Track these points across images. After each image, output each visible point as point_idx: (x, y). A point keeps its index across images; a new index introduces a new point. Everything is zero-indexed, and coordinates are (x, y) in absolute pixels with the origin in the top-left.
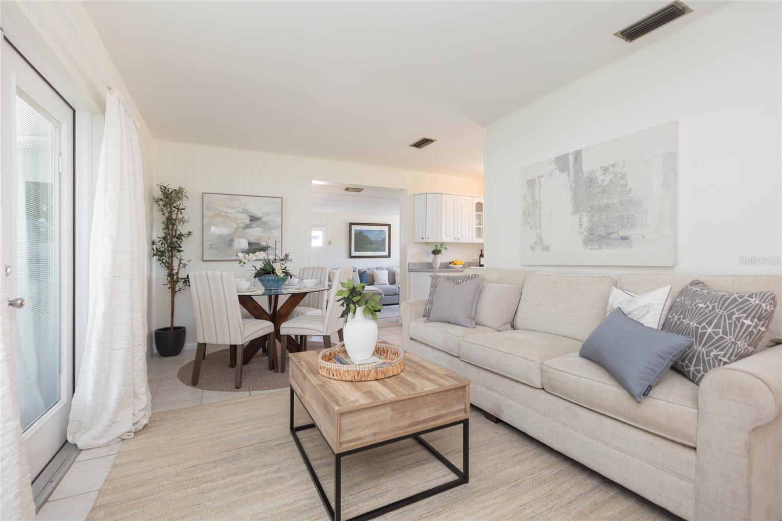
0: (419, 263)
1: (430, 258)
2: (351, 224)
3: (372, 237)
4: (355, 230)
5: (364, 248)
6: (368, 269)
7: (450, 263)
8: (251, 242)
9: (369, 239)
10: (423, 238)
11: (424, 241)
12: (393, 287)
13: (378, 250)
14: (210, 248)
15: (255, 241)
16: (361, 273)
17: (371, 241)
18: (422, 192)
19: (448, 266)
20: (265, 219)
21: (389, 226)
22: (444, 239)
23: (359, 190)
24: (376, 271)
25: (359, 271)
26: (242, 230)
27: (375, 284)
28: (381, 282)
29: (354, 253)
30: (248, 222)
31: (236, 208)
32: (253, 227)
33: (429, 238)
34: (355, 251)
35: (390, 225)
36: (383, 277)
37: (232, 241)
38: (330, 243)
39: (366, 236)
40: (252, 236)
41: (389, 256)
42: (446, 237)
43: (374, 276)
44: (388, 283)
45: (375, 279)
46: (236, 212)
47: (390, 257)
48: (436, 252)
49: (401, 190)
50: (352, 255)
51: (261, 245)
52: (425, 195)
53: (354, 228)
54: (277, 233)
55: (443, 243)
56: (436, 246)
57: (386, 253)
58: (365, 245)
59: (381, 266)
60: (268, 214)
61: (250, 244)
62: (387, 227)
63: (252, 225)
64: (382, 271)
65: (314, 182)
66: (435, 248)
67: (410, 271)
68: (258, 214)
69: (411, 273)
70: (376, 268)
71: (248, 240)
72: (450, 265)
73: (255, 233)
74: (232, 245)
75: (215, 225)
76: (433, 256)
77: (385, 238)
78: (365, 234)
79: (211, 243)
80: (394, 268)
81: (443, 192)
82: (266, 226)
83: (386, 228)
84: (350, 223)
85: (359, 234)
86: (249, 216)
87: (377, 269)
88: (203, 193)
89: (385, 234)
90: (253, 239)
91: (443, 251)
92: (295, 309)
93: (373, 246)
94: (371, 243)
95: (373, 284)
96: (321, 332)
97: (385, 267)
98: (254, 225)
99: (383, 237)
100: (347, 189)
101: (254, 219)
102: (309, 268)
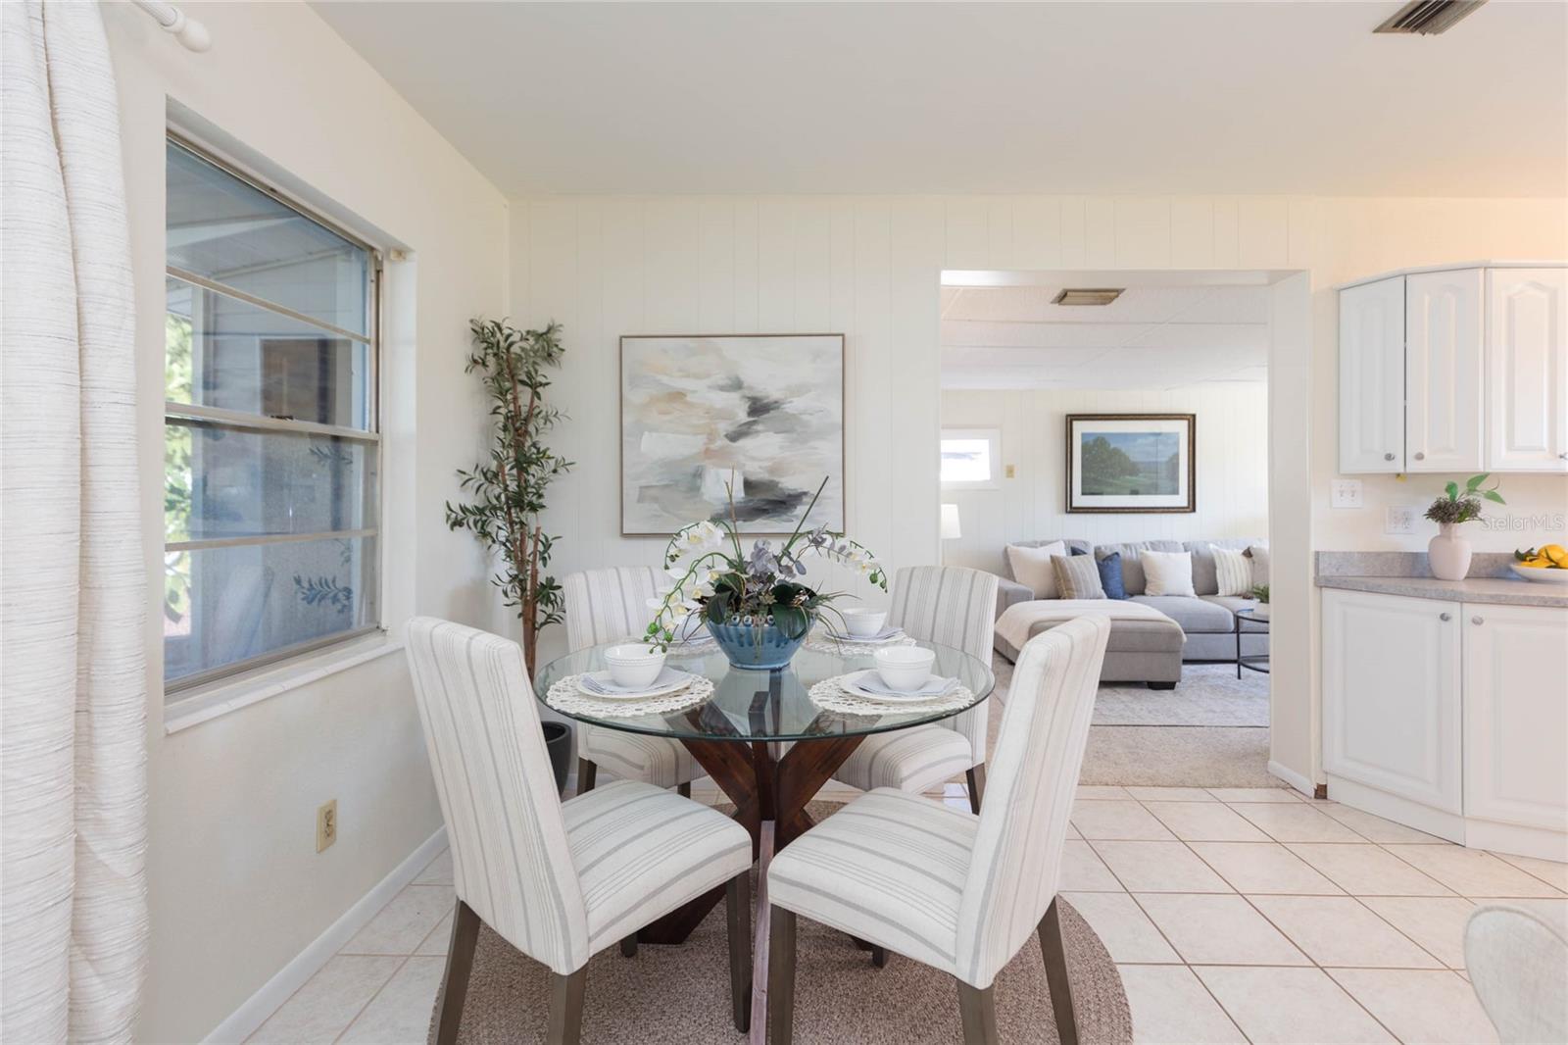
0: (1365, 556)
1: (1421, 535)
2: (1071, 418)
3: (1135, 454)
4: (1083, 435)
5: (1111, 485)
6: (1126, 546)
7: (1520, 557)
8: (752, 478)
9: (1127, 458)
10: (1389, 457)
11: (1397, 466)
12: (1207, 605)
13: (1154, 490)
14: (641, 500)
15: (763, 476)
16: (1104, 560)
17: (1134, 464)
18: (1383, 272)
19: (1510, 570)
20: (795, 405)
21: (1192, 420)
22: (1502, 459)
23: (1105, 296)
24: (1150, 553)
25: (1097, 553)
26: (727, 442)
27: (1147, 591)
28: (1170, 586)
29: (1079, 500)
30: (743, 416)
31: (708, 376)
32: (757, 432)
33: (1420, 457)
34: (1083, 494)
35: (1194, 416)
36: (1176, 573)
37: (698, 475)
38: (1010, 472)
39: (1116, 452)
40: (753, 459)
41: (1192, 507)
42: (1511, 447)
43: (1145, 568)
44: (1191, 591)
45: (1147, 577)
46: (710, 387)
47: (1194, 510)
48: (1447, 513)
49: (1276, 277)
50: (1074, 505)
51: (781, 489)
52: (1402, 279)
53: (1079, 428)
54: (827, 450)
55: (1482, 477)
56: (1450, 488)
57: (1181, 500)
58: (1113, 476)
59: (1166, 537)
60: (800, 390)
61: (748, 485)
62: (1185, 423)
63: (756, 427)
64: (1170, 554)
65: (950, 278)
66: (1447, 496)
67: (1323, 583)
68: (771, 391)
69: (1327, 592)
70: (1152, 543)
71: (744, 473)
72: (1523, 568)
73: (763, 453)
74: (698, 489)
75: (651, 430)
76: (1435, 527)
77: (1176, 456)
78: (1112, 446)
79: (643, 482)
80: (1211, 546)
81: (1494, 261)
82: (793, 427)
83: (1182, 427)
84: (1068, 416)
85: (1096, 448)
86: (744, 397)
87: (1154, 546)
88: (621, 337)
89: (1177, 444)
90: (758, 473)
91: (1487, 508)
92: (865, 740)
93: (1141, 479)
94: (1133, 469)
95: (1143, 594)
96: (947, 956)
97: (1180, 543)
98: (759, 427)
99: (1170, 453)
100: (1062, 298)
101: (759, 408)
102: (929, 570)
